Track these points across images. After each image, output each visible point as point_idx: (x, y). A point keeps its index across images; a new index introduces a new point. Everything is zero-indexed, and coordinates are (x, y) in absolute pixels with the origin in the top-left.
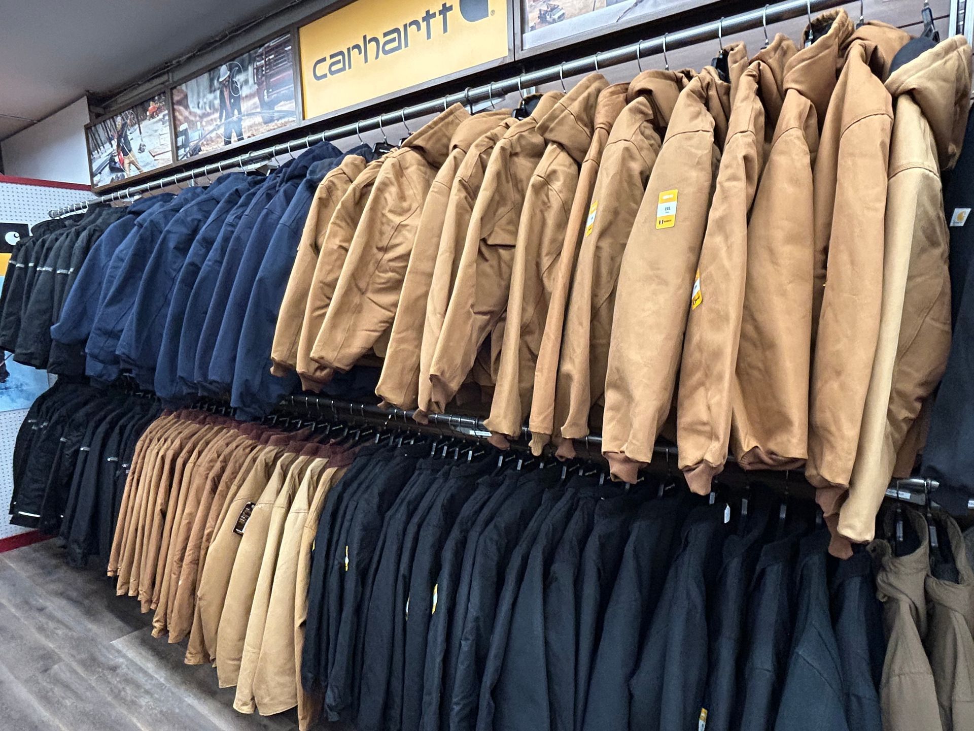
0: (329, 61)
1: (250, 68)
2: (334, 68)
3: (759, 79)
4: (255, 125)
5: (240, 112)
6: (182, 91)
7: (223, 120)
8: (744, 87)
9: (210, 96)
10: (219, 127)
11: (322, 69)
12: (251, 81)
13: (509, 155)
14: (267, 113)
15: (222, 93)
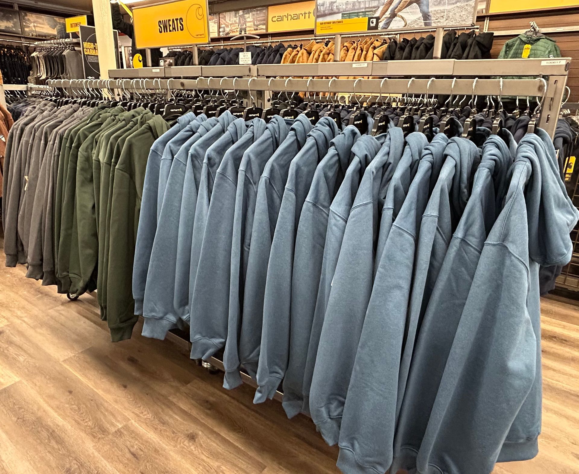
0: (277, 18)
1: (251, 13)
2: (278, 20)
3: (361, 47)
4: (251, 30)
5: (246, 25)
6: (223, 15)
7: (239, 27)
8: (359, 48)
9: (235, 19)
10: (237, 28)
11: (275, 19)
12: (251, 17)
13: (324, 55)
14: (256, 28)
15: (239, 18)
